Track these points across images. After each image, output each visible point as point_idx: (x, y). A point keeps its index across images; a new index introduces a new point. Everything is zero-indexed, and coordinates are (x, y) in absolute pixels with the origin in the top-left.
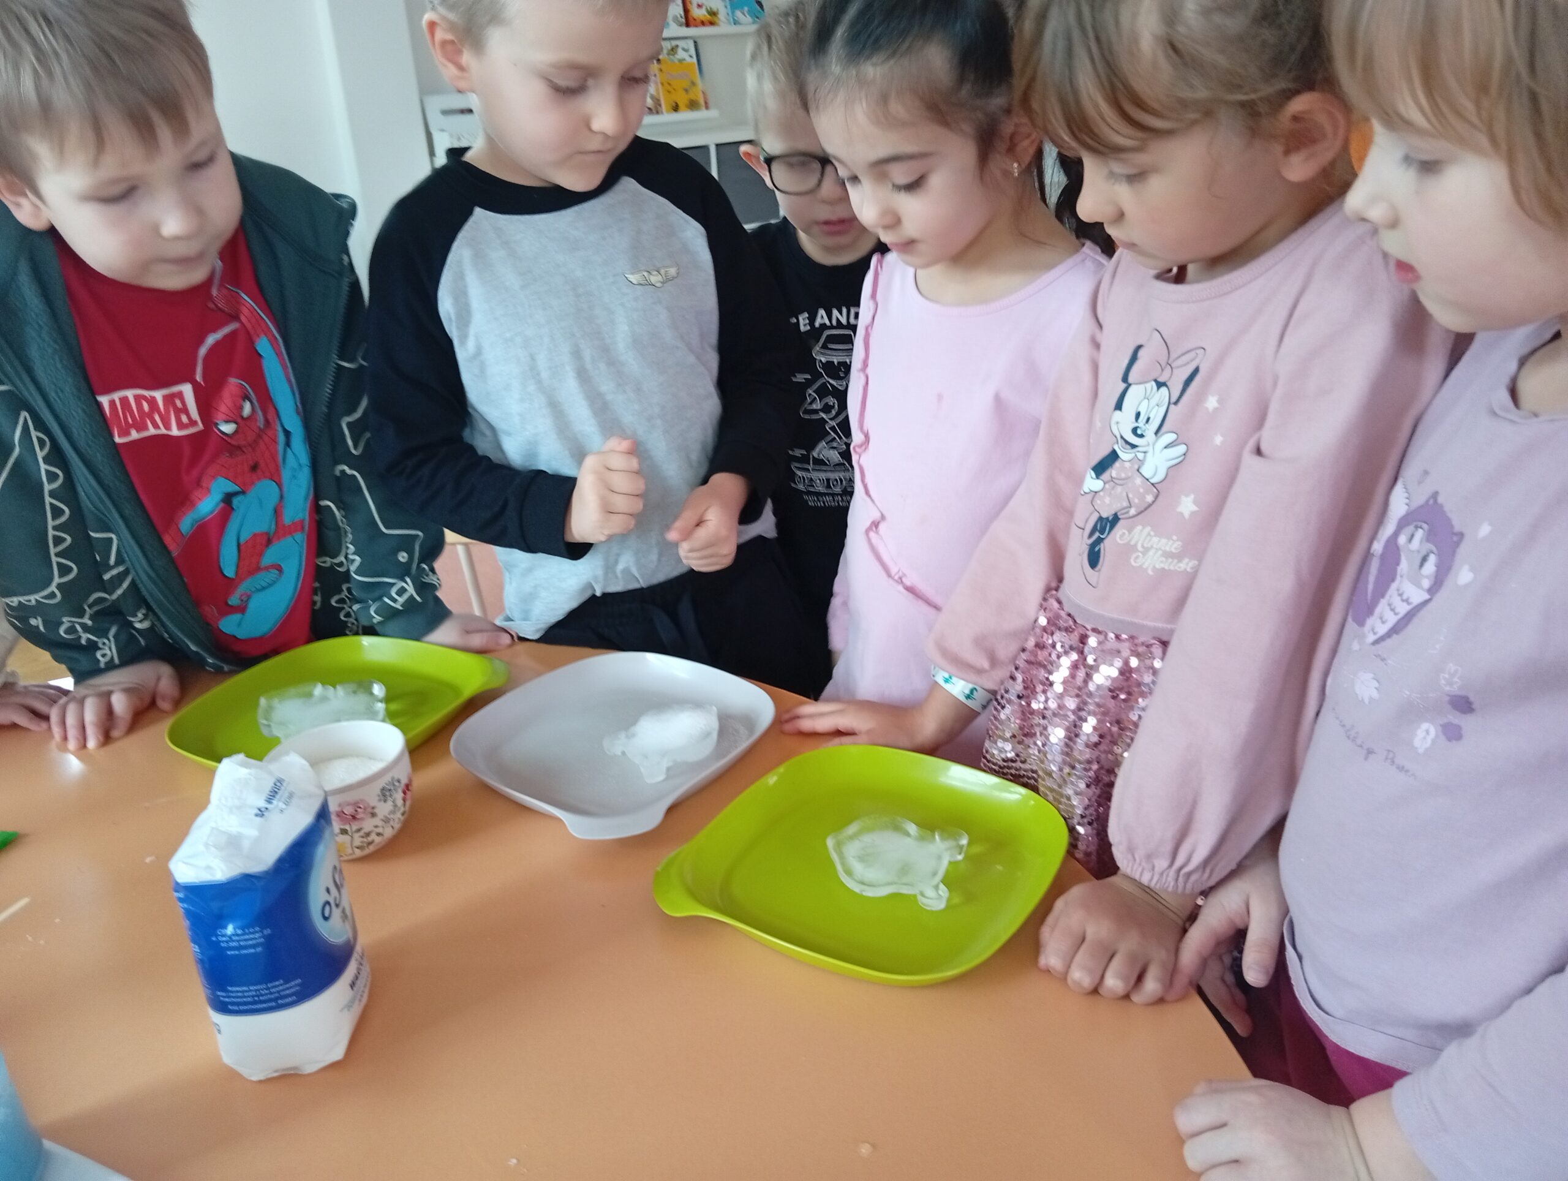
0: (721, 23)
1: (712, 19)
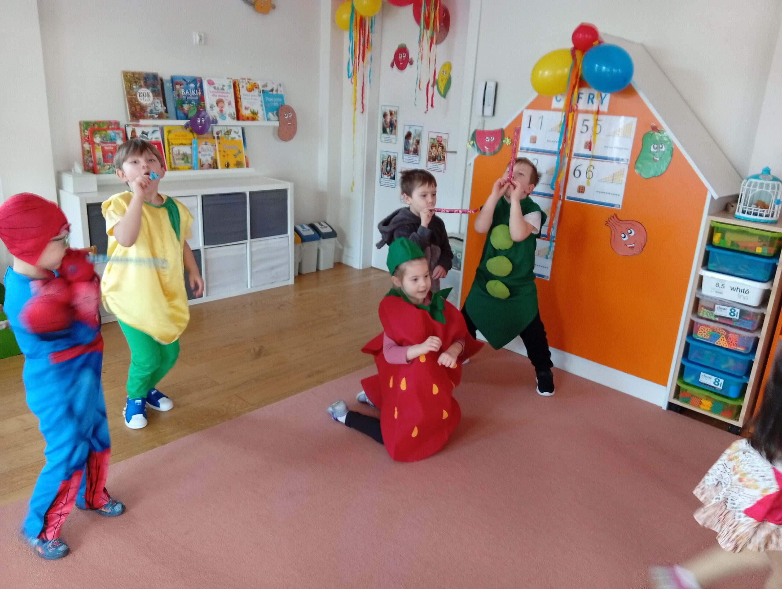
0: (259, 119)
1: (254, 117)
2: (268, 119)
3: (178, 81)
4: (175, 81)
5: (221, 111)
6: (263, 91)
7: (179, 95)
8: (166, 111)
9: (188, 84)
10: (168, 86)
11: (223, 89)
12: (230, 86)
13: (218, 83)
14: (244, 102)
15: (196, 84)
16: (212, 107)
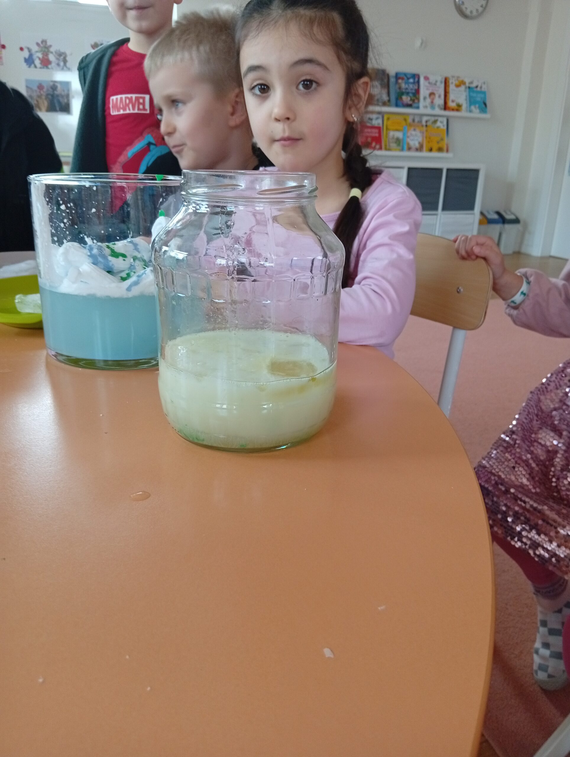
0: (462, 111)
1: (459, 108)
2: (471, 111)
3: (402, 76)
4: (399, 76)
5: (432, 102)
6: (469, 88)
7: (400, 88)
8: (389, 101)
9: (408, 79)
10: (392, 80)
11: (435, 84)
12: (441, 82)
13: (432, 79)
14: (451, 96)
15: (414, 79)
16: (425, 98)
